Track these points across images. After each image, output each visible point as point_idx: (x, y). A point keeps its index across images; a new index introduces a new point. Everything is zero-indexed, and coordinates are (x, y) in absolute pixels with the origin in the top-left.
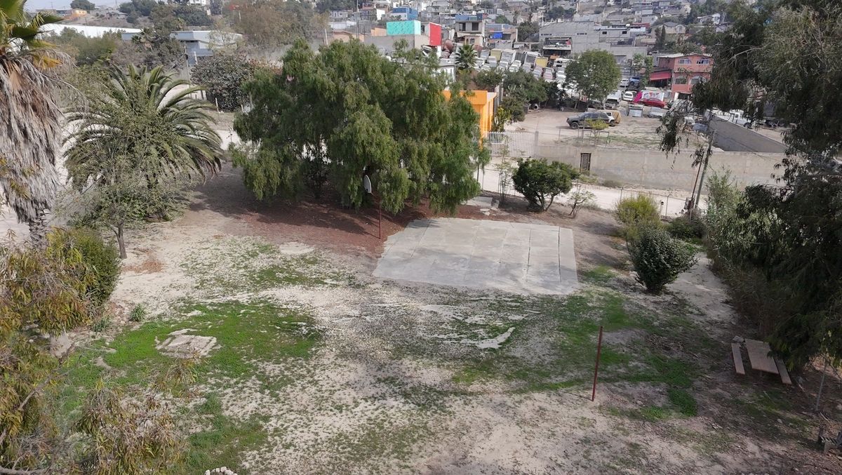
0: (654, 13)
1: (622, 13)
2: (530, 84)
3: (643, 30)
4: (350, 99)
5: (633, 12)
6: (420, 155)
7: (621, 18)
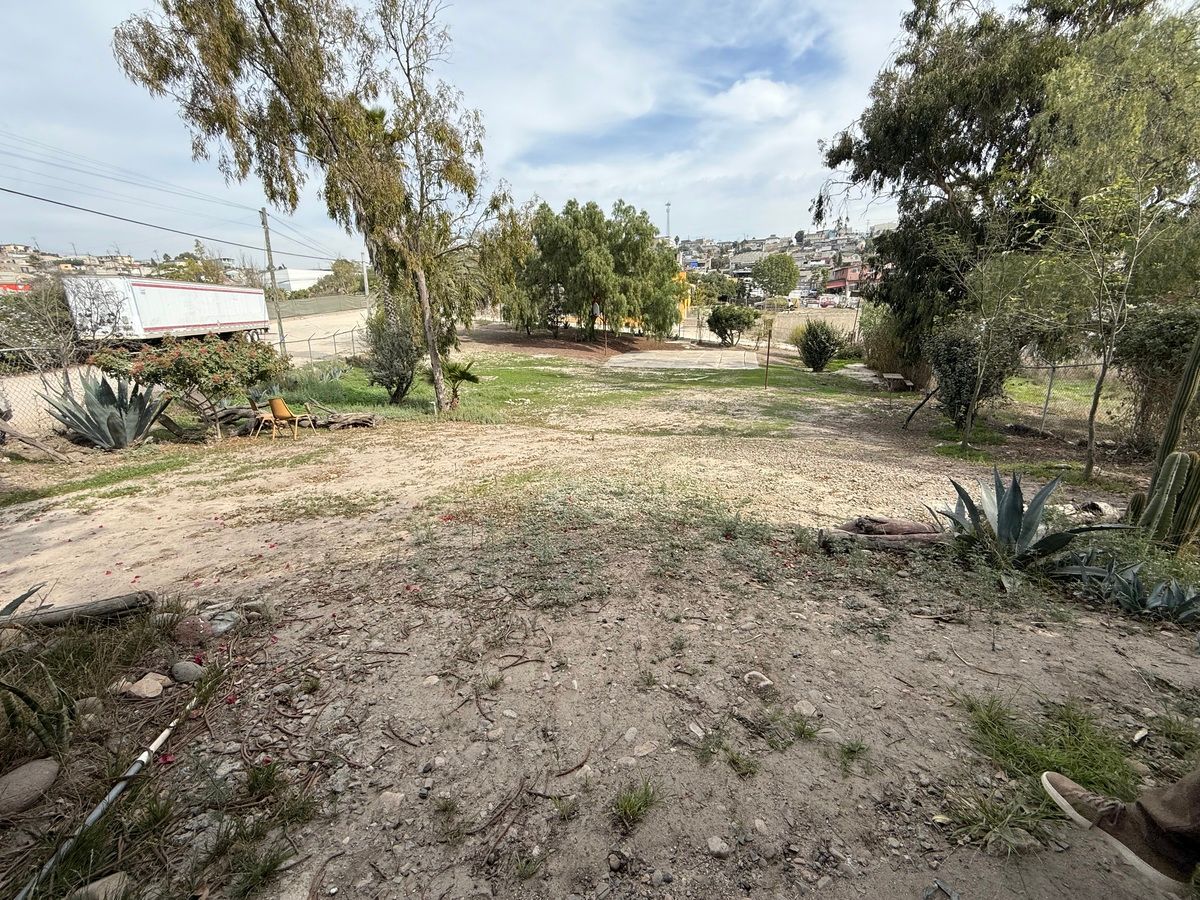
0: (833, 249)
1: (804, 251)
2: (721, 283)
3: (823, 262)
4: (583, 242)
5: (814, 250)
6: (635, 289)
7: (804, 255)
